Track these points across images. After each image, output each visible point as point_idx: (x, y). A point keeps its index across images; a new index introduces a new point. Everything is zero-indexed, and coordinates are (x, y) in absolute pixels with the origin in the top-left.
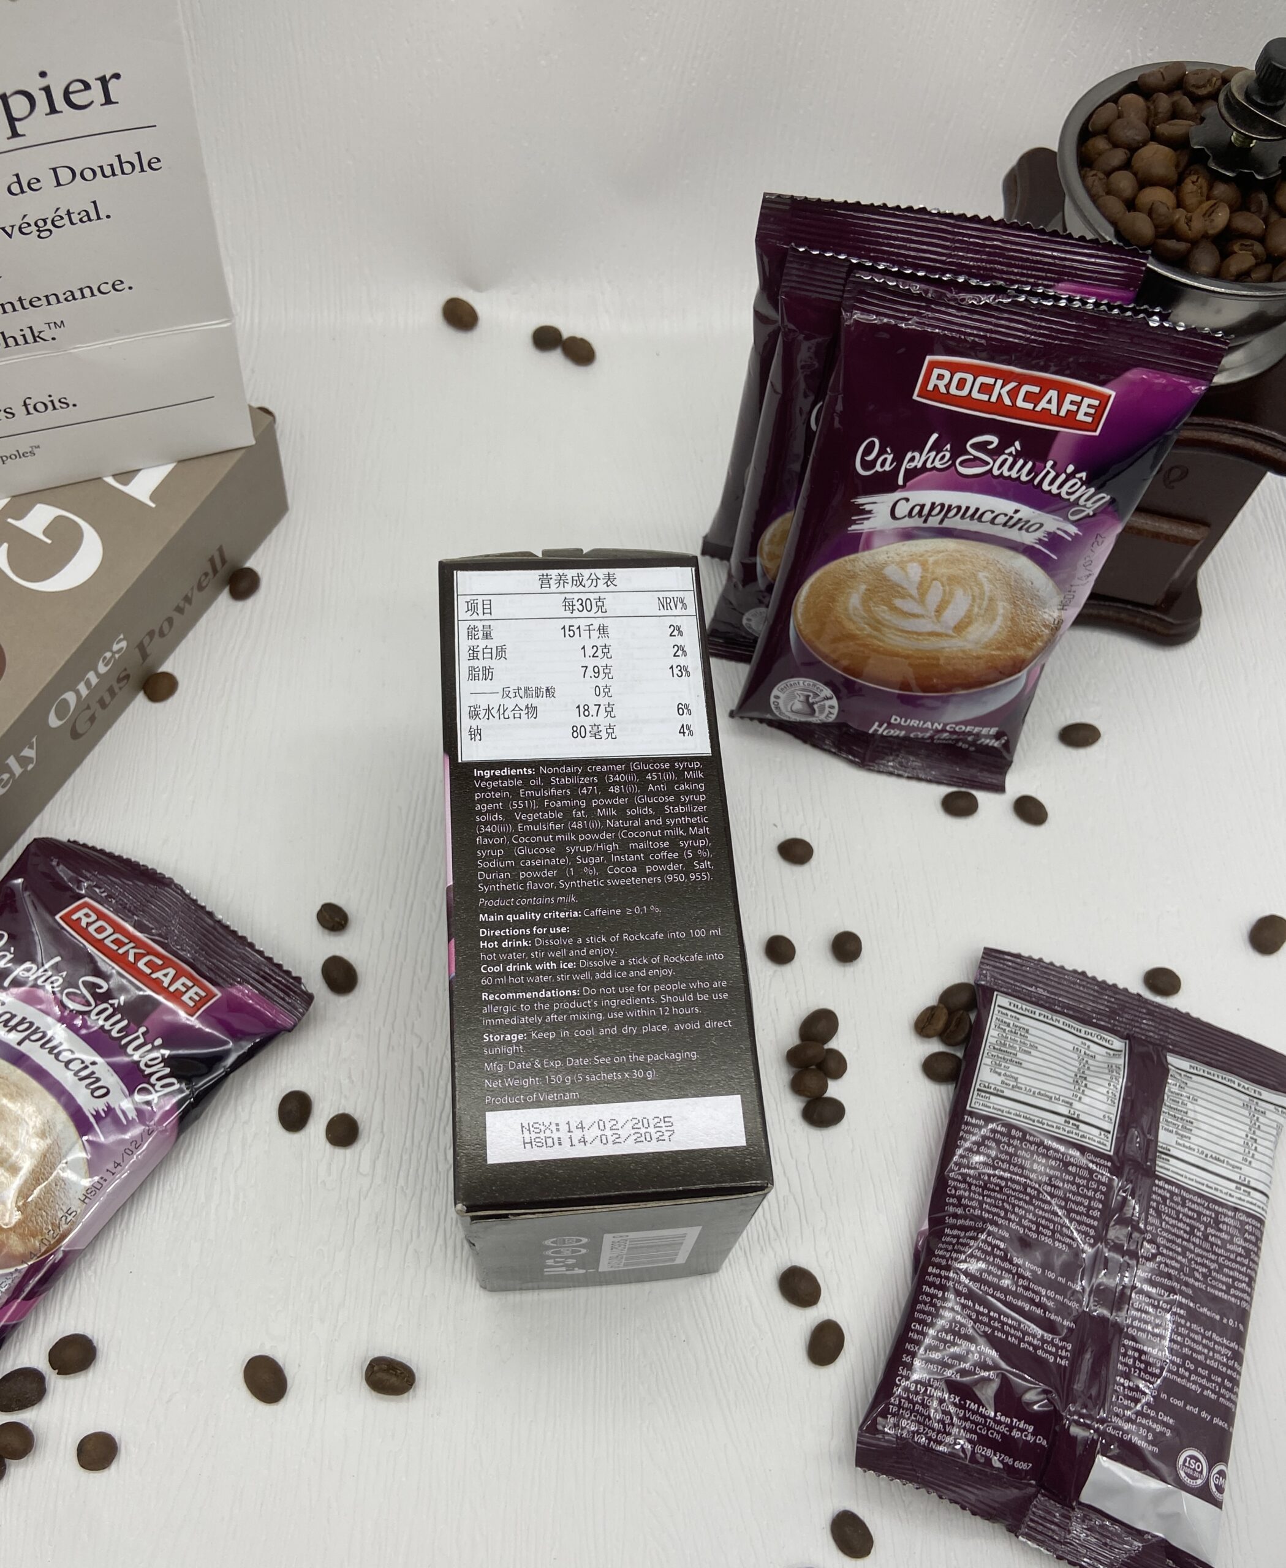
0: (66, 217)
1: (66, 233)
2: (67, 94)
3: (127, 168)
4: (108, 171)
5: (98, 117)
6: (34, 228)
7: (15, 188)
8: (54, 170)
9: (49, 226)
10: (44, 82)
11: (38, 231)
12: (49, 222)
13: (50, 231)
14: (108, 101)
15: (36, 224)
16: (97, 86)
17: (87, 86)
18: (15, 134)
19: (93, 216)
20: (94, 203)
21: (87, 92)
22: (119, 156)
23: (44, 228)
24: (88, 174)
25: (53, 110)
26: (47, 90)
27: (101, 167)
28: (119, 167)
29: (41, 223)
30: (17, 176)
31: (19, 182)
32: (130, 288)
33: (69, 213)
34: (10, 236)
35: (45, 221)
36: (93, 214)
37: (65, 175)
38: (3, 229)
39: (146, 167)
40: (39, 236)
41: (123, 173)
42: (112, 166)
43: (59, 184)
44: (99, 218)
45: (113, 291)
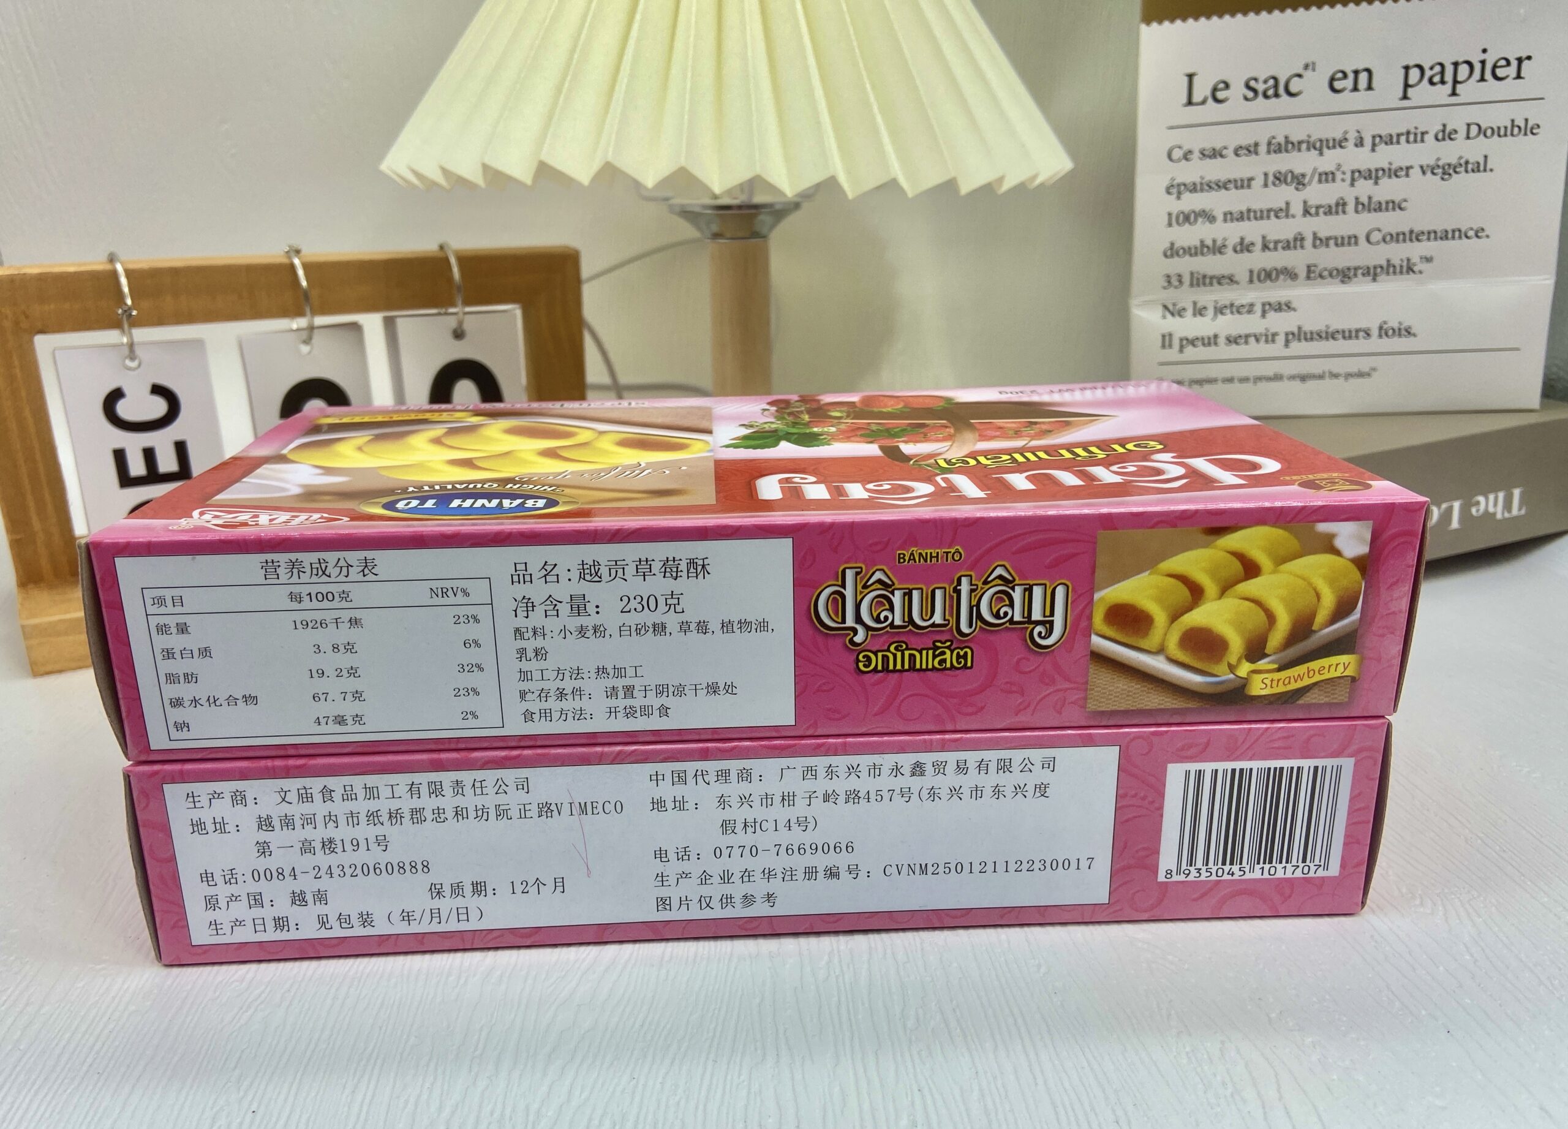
0: (1464, 165)
1: (1460, 180)
2: (1495, 67)
3: (1516, 130)
4: (1502, 132)
5: (1509, 88)
6: (1440, 171)
7: (1440, 136)
8: (1469, 125)
9: (1451, 171)
10: (1482, 57)
11: (1444, 173)
12: (1452, 167)
13: (1450, 174)
14: (1519, 76)
15: (1444, 168)
16: (1514, 63)
17: (1508, 63)
18: (1454, 93)
19: (1482, 168)
20: (1486, 157)
21: (1508, 68)
22: (1513, 121)
23: (1447, 171)
24: (1489, 132)
25: (1482, 79)
26: (1483, 62)
27: (1499, 128)
28: (1513, 129)
29: (1446, 167)
30: (1444, 126)
31: (1444, 131)
32: (1488, 236)
33: (1467, 163)
34: (1424, 173)
35: (1449, 165)
36: (1480, 167)
37: (1474, 130)
38: (1422, 167)
39: (1528, 132)
40: (1443, 179)
41: (1512, 135)
42: (1506, 128)
43: (1468, 138)
44: (1485, 170)
45: (1475, 239)
